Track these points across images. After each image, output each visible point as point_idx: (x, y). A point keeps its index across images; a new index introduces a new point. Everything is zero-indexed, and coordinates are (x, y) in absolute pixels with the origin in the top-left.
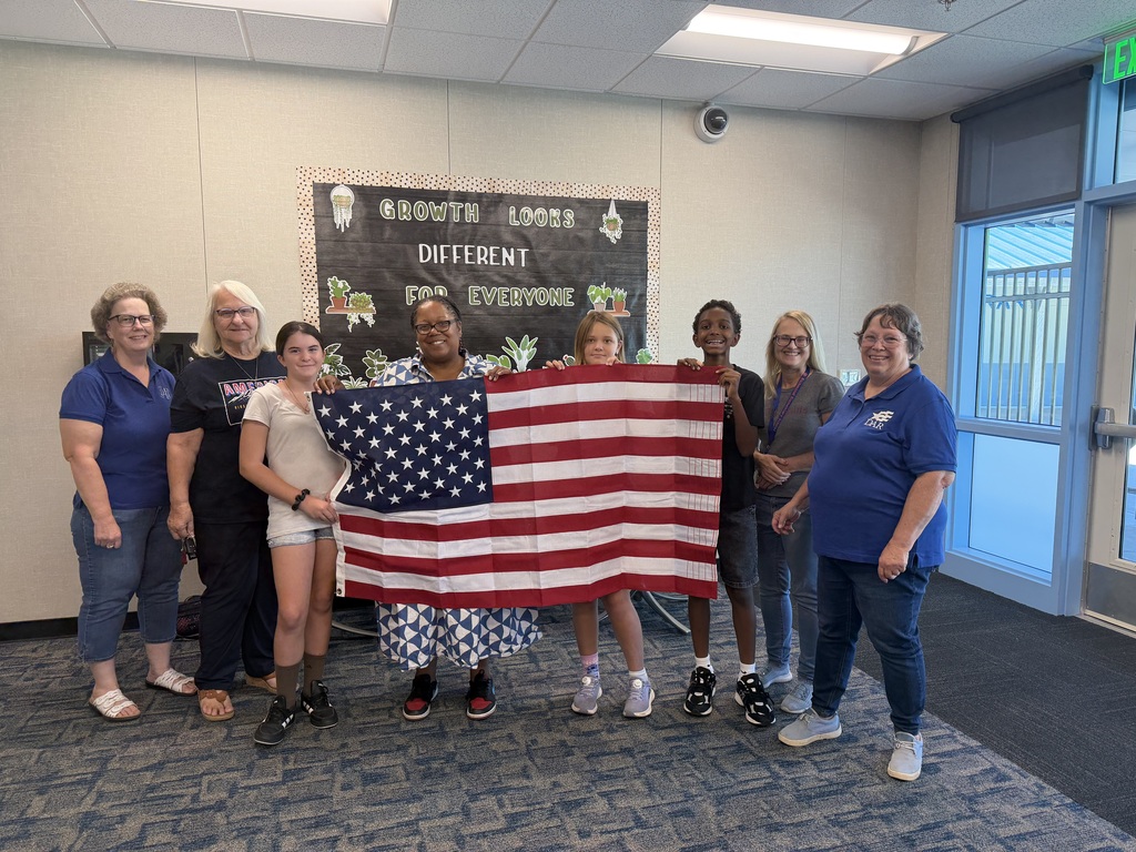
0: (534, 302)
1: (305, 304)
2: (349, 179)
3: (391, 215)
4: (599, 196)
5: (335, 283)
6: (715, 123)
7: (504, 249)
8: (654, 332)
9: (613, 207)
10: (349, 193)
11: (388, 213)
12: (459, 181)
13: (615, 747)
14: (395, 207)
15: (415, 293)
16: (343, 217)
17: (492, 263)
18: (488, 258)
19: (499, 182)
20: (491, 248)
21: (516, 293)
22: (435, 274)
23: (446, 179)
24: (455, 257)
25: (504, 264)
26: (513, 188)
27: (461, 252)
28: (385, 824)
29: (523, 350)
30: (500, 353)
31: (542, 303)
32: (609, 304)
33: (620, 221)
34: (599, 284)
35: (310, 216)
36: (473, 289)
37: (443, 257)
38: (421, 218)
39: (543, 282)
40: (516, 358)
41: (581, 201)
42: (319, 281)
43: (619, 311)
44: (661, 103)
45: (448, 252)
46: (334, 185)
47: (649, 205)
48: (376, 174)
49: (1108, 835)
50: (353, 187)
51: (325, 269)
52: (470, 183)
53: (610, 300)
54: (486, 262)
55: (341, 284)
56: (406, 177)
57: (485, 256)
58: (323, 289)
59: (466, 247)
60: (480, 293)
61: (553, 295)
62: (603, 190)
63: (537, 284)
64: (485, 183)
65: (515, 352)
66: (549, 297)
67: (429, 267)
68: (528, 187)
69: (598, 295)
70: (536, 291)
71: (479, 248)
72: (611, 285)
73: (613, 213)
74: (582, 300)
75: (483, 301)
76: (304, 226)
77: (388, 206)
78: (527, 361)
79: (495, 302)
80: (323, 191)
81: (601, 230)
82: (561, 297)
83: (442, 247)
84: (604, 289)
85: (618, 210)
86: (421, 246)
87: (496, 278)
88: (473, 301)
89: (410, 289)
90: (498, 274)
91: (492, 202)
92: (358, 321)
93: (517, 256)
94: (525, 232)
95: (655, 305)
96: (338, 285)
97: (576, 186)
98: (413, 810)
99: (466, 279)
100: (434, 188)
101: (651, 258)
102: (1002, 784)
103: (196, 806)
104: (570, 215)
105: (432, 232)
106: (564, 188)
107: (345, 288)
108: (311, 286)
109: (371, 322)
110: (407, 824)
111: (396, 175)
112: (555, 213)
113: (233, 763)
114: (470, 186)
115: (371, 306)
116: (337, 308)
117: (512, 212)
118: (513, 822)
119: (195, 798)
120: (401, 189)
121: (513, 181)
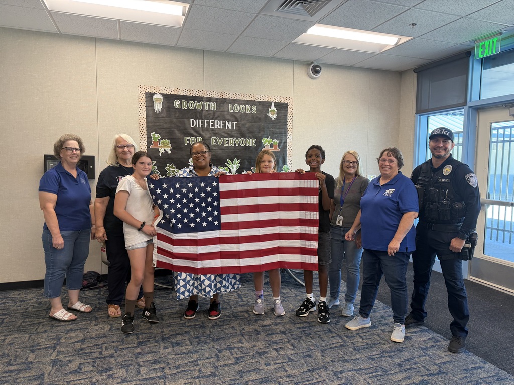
0: (239, 144)
1: (141, 144)
2: (161, 91)
3: (179, 107)
4: (267, 100)
5: (154, 135)
6: (316, 71)
7: (227, 122)
8: (290, 158)
9: (273, 105)
10: (161, 97)
11: (177, 106)
12: (208, 93)
13: (278, 331)
14: (181, 103)
15: (189, 140)
16: (158, 107)
17: (221, 128)
18: (220, 126)
19: (225, 94)
20: (221, 122)
21: (232, 141)
22: (197, 132)
23: (202, 92)
24: (206, 125)
25: (227, 128)
26: (231, 96)
27: (208, 123)
28: (184, 362)
29: (235, 165)
30: (224, 166)
31: (243, 145)
32: (271, 146)
33: (276, 111)
34: (267, 137)
35: (144, 107)
36: (213, 139)
37: (201, 125)
38: (191, 108)
39: (243, 136)
40: (231, 168)
41: (259, 102)
42: (147, 134)
43: (275, 149)
44: (293, 62)
45: (203, 123)
46: (155, 93)
47: (288, 104)
48: (172, 89)
49: (479, 362)
50: (162, 95)
51: (150, 129)
52: (212, 94)
53: (271, 144)
54: (219, 127)
55: (156, 136)
56: (185, 91)
57: (219, 125)
58: (149, 138)
59: (211, 121)
60: (216, 140)
61: (247, 142)
62: (269, 98)
63: (241, 137)
64: (219, 94)
65: (231, 166)
66: (246, 142)
67: (194, 129)
68: (237, 96)
69: (266, 142)
70: (240, 140)
71: (216, 121)
72: (272, 138)
73: (273, 107)
74: (259, 144)
75: (218, 144)
76: (141, 111)
77: (177, 103)
78: (236, 170)
79: (223, 144)
80: (149, 96)
81: (268, 114)
82: (250, 143)
83: (200, 120)
84: (269, 139)
85: (275, 106)
86: (191, 120)
87: (223, 134)
88: (213, 144)
89: (186, 138)
90: (224, 132)
91: (222, 102)
92: (163, 152)
93: (232, 125)
94: (236, 115)
95: (290, 147)
96: (155, 136)
97: (257, 96)
98: (195, 357)
99: (210, 134)
100: (197, 96)
101: (289, 127)
102: (437, 344)
103: (101, 356)
104: (255, 108)
105: (197, 114)
106: (253, 97)
107: (158, 137)
108: (143, 136)
109: (169, 152)
110: (193, 362)
111: (181, 90)
112: (248, 107)
113: (115, 339)
114: (213, 95)
115: (170, 145)
116: (155, 146)
117: (230, 106)
118: (237, 361)
119: (101, 353)
120: (183, 96)
121: (231, 93)
